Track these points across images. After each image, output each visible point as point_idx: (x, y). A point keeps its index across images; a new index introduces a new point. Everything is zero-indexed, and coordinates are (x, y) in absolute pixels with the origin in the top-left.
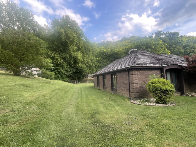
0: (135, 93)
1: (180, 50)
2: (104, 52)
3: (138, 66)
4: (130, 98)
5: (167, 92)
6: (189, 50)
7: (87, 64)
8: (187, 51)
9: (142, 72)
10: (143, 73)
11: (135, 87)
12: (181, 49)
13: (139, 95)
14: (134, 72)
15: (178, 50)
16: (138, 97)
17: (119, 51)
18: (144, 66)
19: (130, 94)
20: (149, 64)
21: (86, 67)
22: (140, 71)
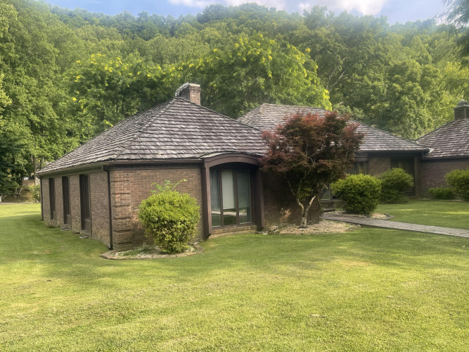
0: (119, 232)
1: (376, 83)
2: (103, 74)
3: (128, 159)
4: (112, 246)
5: (175, 226)
6: (400, 84)
7: (35, 118)
8: (395, 88)
9: (144, 173)
10: (146, 177)
11: (120, 216)
12: (379, 80)
13: (134, 236)
14: (117, 175)
15: (370, 83)
16: (130, 243)
17: (163, 76)
18: (148, 157)
19: (111, 235)
20: (166, 153)
21: (27, 131)
22: (138, 172)
